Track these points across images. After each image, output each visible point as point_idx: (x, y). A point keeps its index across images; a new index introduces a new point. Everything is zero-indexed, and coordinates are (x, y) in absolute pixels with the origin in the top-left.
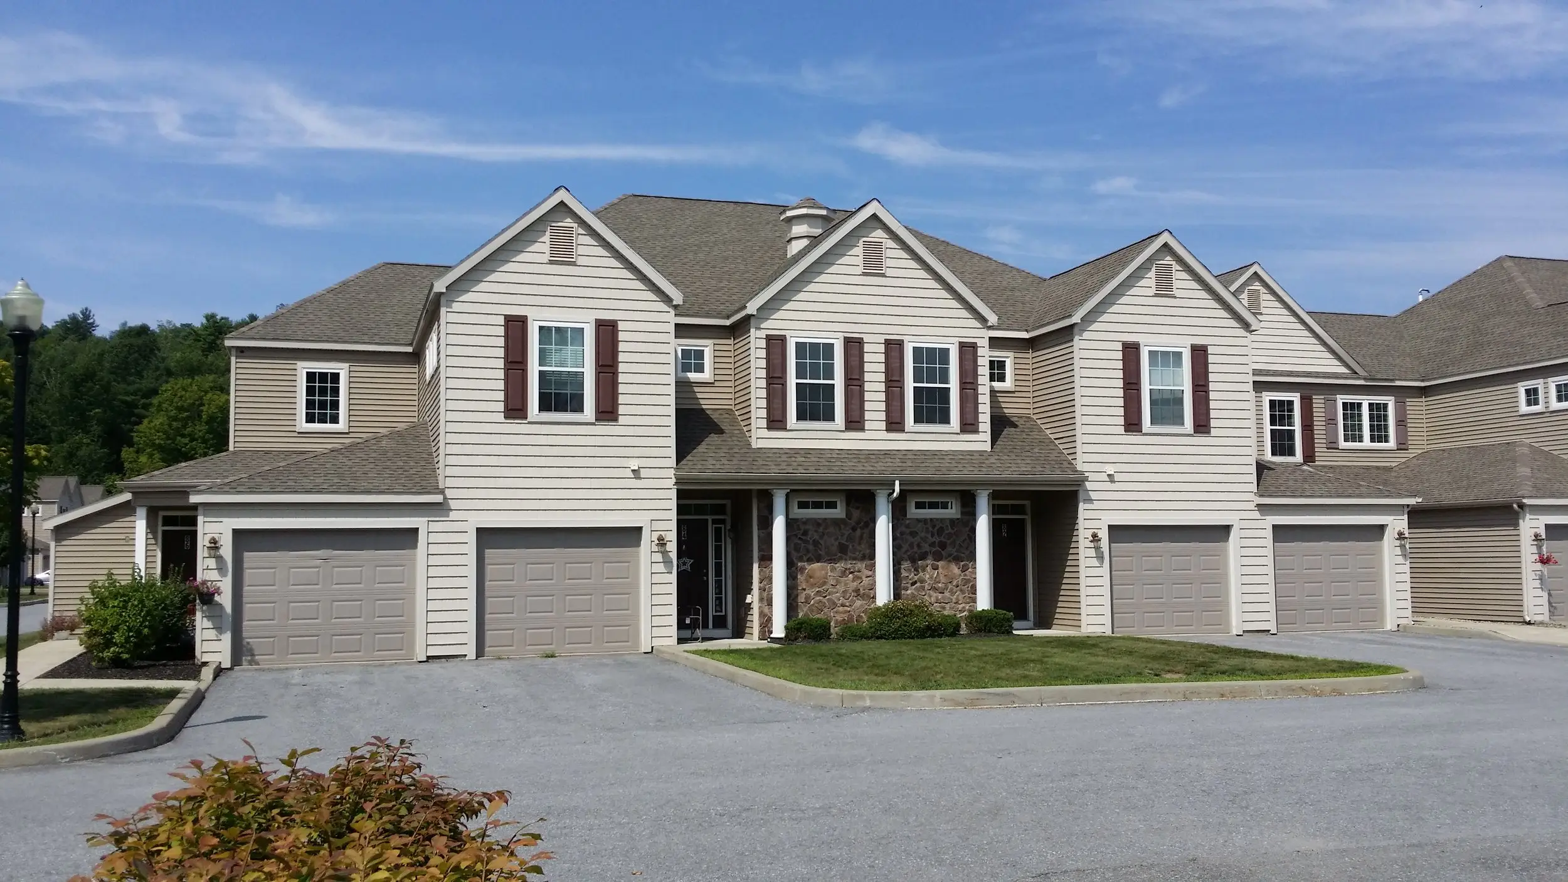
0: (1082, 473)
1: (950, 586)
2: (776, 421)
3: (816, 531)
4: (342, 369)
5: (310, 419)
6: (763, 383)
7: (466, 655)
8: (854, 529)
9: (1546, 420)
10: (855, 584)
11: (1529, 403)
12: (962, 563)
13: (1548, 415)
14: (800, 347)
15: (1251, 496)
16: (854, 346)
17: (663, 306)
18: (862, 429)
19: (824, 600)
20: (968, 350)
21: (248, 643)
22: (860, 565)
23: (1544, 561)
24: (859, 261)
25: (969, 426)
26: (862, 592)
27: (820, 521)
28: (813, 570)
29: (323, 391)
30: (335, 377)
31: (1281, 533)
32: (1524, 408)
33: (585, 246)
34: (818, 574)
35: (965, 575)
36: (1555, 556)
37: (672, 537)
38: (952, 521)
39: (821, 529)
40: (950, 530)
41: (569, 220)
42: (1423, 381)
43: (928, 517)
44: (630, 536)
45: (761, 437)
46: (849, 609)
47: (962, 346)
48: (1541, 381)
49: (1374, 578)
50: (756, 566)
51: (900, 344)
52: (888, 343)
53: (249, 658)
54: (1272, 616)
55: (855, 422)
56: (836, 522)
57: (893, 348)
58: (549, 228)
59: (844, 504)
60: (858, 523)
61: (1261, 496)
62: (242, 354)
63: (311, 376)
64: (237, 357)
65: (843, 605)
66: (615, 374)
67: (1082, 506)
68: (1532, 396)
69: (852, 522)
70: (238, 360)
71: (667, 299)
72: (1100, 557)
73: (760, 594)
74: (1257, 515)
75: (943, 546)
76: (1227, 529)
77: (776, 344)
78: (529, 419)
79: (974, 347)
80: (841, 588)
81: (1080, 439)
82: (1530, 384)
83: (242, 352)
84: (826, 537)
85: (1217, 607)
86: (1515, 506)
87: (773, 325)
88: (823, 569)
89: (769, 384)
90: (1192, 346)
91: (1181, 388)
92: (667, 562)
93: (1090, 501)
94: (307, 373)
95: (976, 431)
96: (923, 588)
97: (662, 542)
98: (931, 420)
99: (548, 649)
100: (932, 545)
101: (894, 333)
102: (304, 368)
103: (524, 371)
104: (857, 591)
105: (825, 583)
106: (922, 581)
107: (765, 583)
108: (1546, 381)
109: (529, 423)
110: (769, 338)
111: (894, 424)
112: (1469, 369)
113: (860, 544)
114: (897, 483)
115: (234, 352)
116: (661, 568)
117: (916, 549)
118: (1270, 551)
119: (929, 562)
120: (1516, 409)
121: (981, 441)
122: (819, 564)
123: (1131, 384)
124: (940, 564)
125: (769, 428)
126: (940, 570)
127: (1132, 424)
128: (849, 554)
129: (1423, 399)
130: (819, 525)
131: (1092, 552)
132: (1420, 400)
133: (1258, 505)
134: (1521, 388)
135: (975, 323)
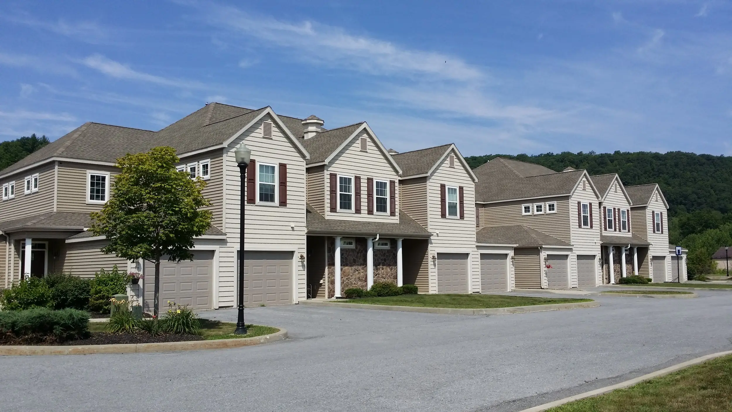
0: (431, 233)
1: (387, 276)
2: (333, 209)
3: (346, 254)
4: (107, 175)
5: (92, 198)
6: (329, 193)
7: (233, 306)
8: (358, 253)
9: (532, 218)
10: (358, 275)
11: (526, 212)
12: (391, 267)
13: (533, 216)
14: (341, 178)
15: (474, 243)
16: (358, 179)
17: (302, 159)
18: (360, 213)
19: (349, 282)
20: (392, 183)
21: (147, 302)
22: (360, 268)
23: (548, 267)
24: (359, 146)
25: (393, 214)
26: (361, 278)
27: (347, 250)
28: (345, 270)
29: (98, 184)
30: (104, 178)
31: (483, 256)
32: (524, 213)
33: (275, 132)
34: (347, 271)
35: (392, 272)
36: (552, 265)
37: (305, 255)
38: (388, 251)
39: (348, 253)
40: (387, 254)
41: (269, 120)
42: (484, 202)
43: (381, 249)
44: (289, 254)
45: (329, 215)
46: (356, 285)
47: (391, 182)
48: (531, 204)
49: (504, 273)
50: (327, 268)
51: (372, 179)
52: (368, 179)
53: (147, 309)
54: (480, 287)
55: (358, 211)
56: (352, 250)
57: (370, 181)
58: (263, 123)
59: (355, 243)
60: (359, 250)
61: (478, 243)
62: (61, 165)
63: (92, 177)
64: (59, 166)
65: (355, 284)
66: (286, 186)
67: (430, 245)
68: (527, 209)
69: (357, 250)
70: (59, 168)
71: (303, 156)
72: (435, 265)
73: (328, 280)
74: (476, 249)
75: (385, 260)
76: (467, 255)
77: (333, 176)
78: (256, 204)
79: (394, 182)
80: (354, 277)
81: (429, 220)
82: (527, 205)
83: (61, 163)
84: (349, 256)
85: (465, 283)
86: (539, 248)
87: (332, 169)
88: (348, 269)
89: (331, 193)
90: (459, 187)
91: (456, 202)
92: (303, 266)
93: (432, 243)
94: (91, 175)
95: (395, 216)
96: (379, 277)
97: (302, 257)
98: (381, 211)
99: (262, 303)
100: (382, 260)
101: (371, 175)
102: (90, 173)
103: (254, 183)
104: (359, 278)
105: (349, 275)
106: (379, 274)
107: (330, 275)
108: (533, 204)
109: (256, 206)
110: (331, 175)
111: (370, 212)
112: (502, 198)
113: (360, 259)
114: (378, 235)
115: (57, 163)
116: (301, 268)
117: (377, 262)
118: (479, 263)
119: (381, 266)
120: (521, 214)
121: (396, 220)
122: (347, 267)
123: (443, 200)
124: (384, 267)
125: (331, 211)
126: (384, 270)
127: (443, 216)
128: (356, 263)
129: (484, 209)
130: (347, 251)
131: (432, 263)
132: (482, 209)
133: (477, 246)
134: (523, 206)
135: (394, 173)
